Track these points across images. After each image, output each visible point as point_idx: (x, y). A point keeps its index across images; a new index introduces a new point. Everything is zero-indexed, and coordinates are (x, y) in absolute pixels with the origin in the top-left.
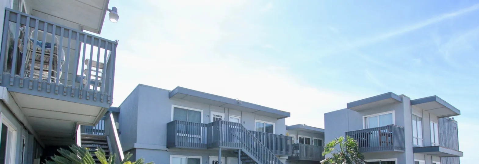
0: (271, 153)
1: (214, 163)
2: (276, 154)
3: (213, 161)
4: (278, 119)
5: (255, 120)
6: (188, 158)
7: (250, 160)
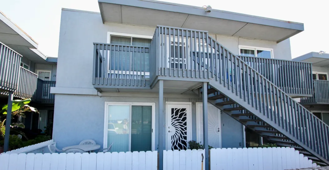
0: (280, 91)
1: (175, 112)
2: (290, 94)
3: (173, 110)
4: (278, 42)
5: (239, 46)
6: (132, 106)
7: (232, 105)
